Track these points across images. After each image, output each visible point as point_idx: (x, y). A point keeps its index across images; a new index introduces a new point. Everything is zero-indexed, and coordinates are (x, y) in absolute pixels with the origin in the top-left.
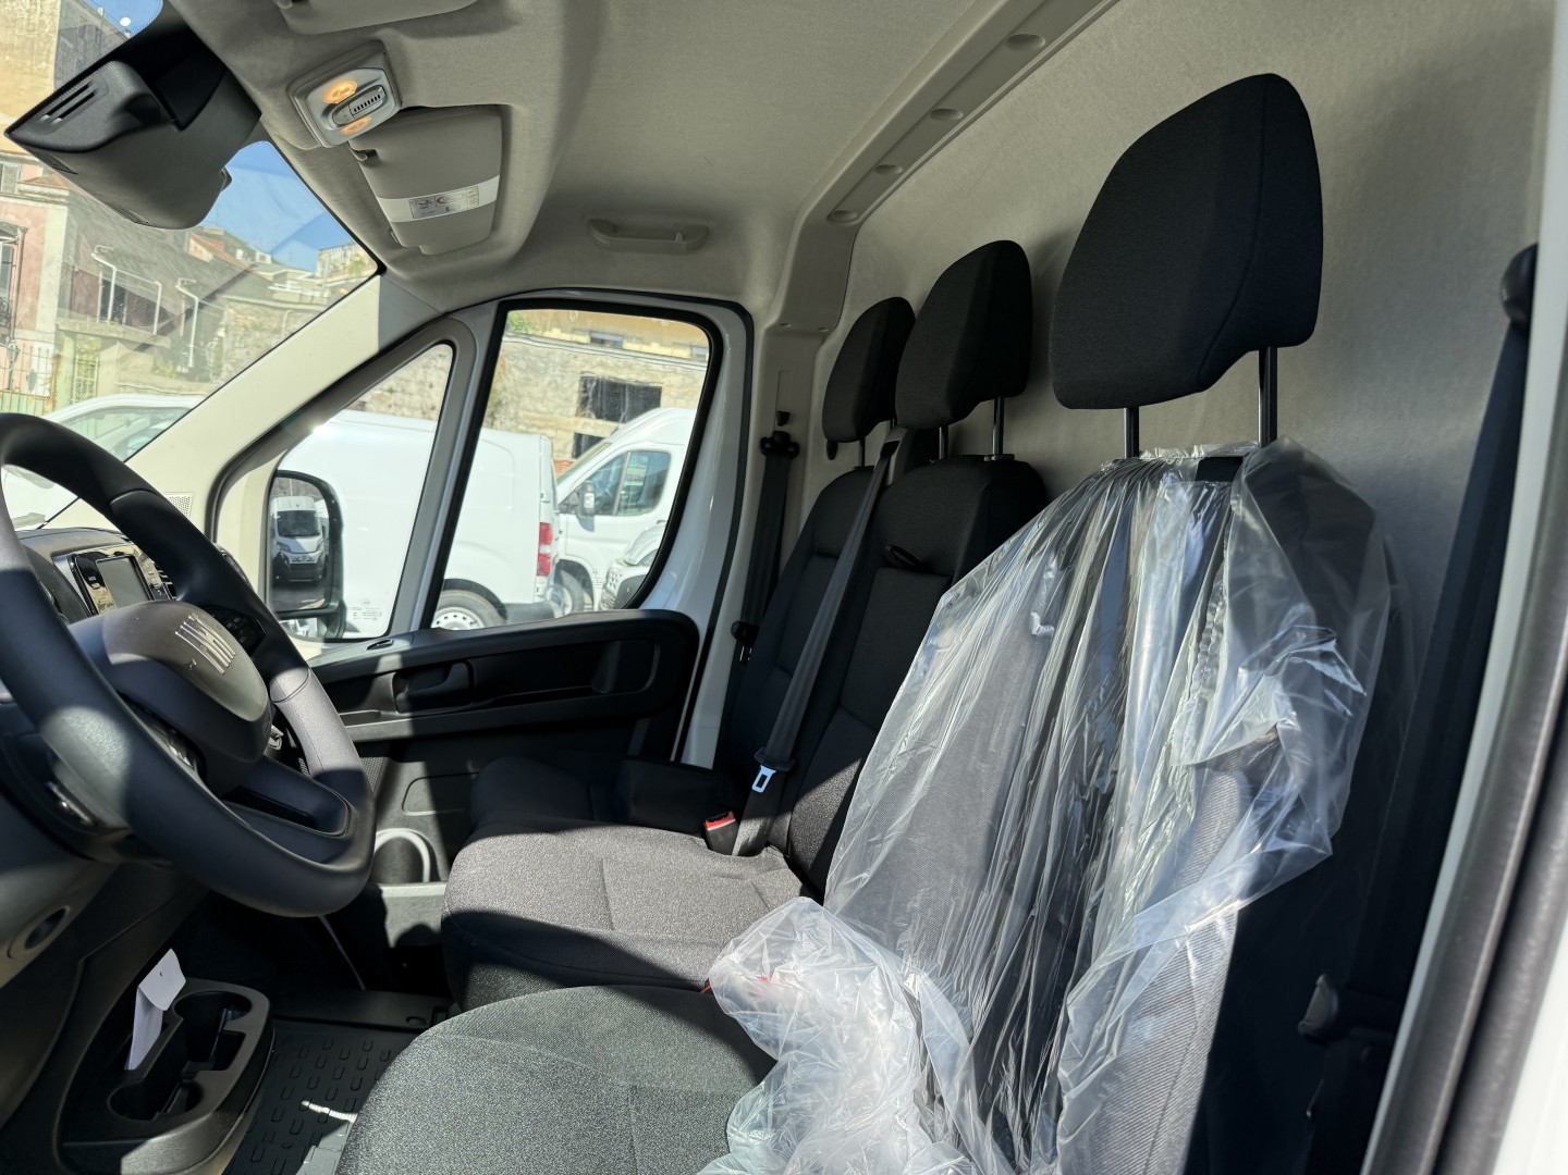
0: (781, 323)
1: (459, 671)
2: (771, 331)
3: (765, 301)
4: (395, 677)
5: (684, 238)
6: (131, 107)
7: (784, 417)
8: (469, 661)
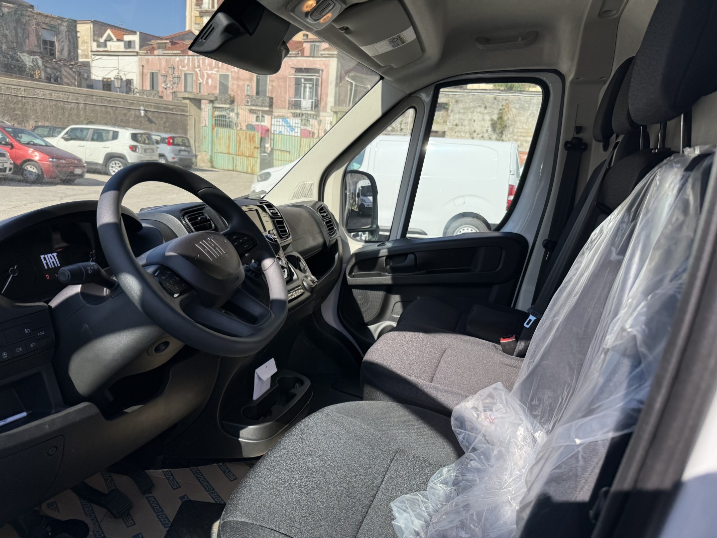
0: (577, 77)
1: (411, 257)
2: (572, 82)
3: (568, 67)
4: (386, 258)
5: (523, 40)
6: (227, 29)
7: (579, 129)
8: (416, 253)
